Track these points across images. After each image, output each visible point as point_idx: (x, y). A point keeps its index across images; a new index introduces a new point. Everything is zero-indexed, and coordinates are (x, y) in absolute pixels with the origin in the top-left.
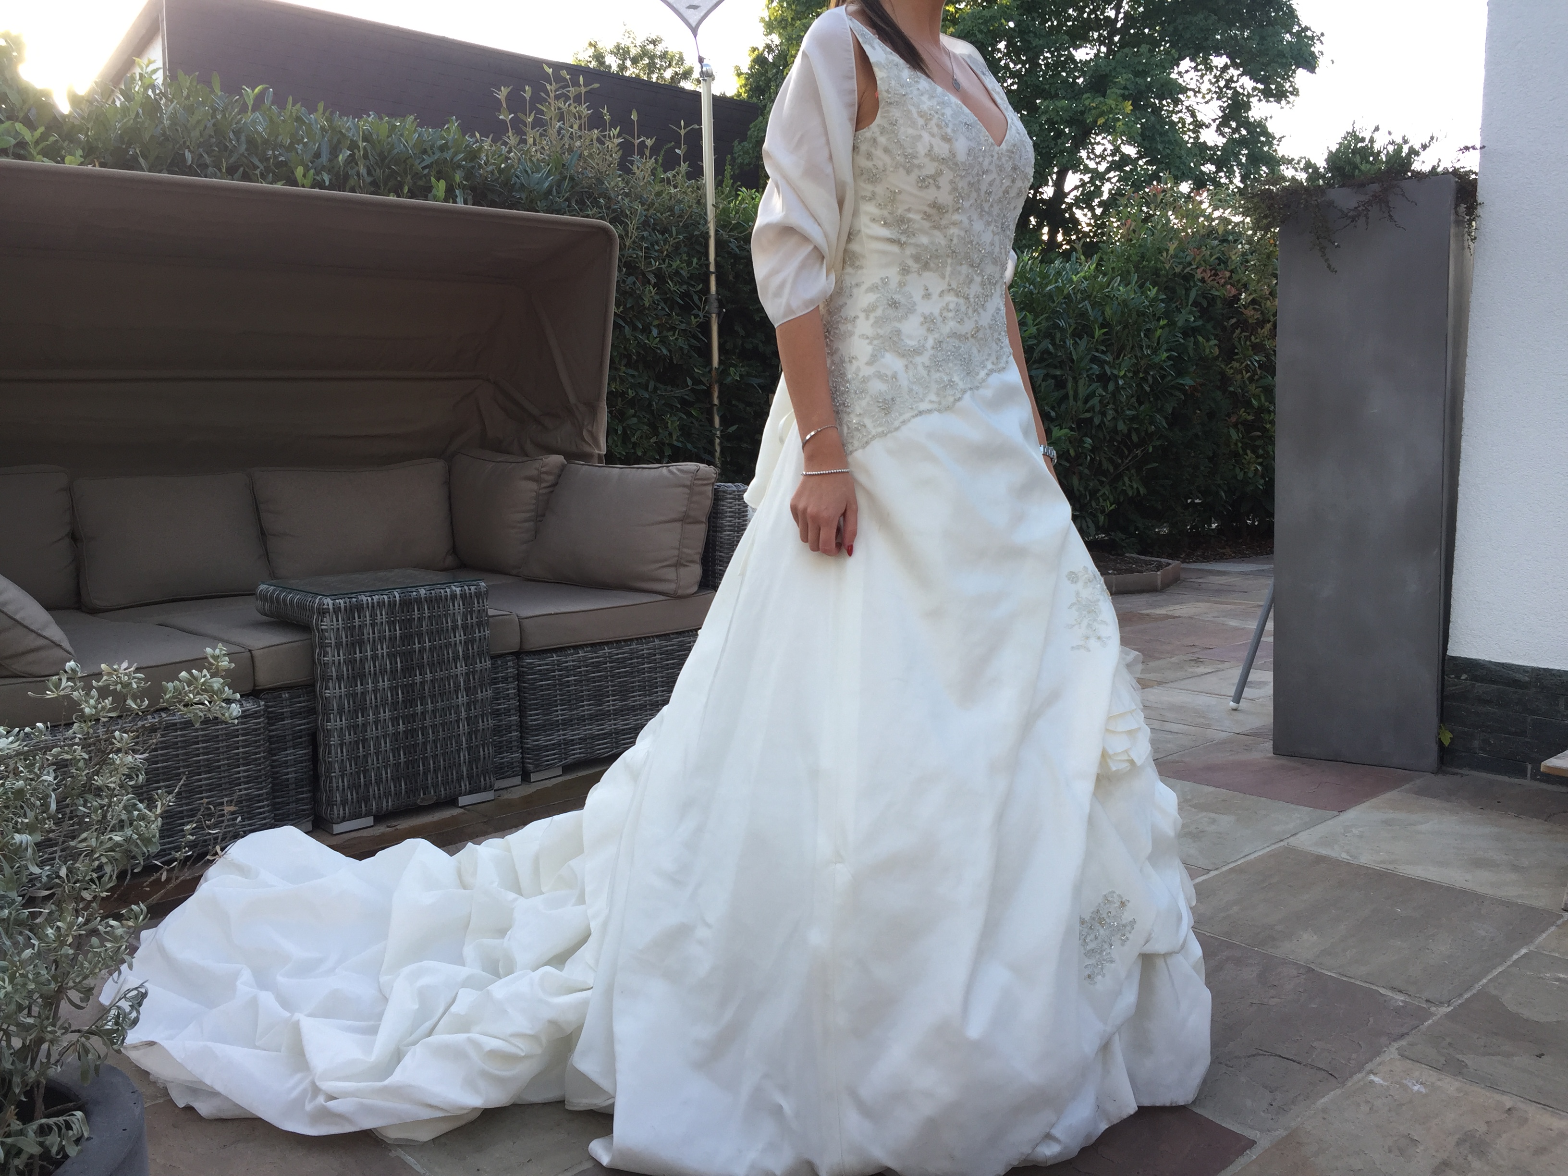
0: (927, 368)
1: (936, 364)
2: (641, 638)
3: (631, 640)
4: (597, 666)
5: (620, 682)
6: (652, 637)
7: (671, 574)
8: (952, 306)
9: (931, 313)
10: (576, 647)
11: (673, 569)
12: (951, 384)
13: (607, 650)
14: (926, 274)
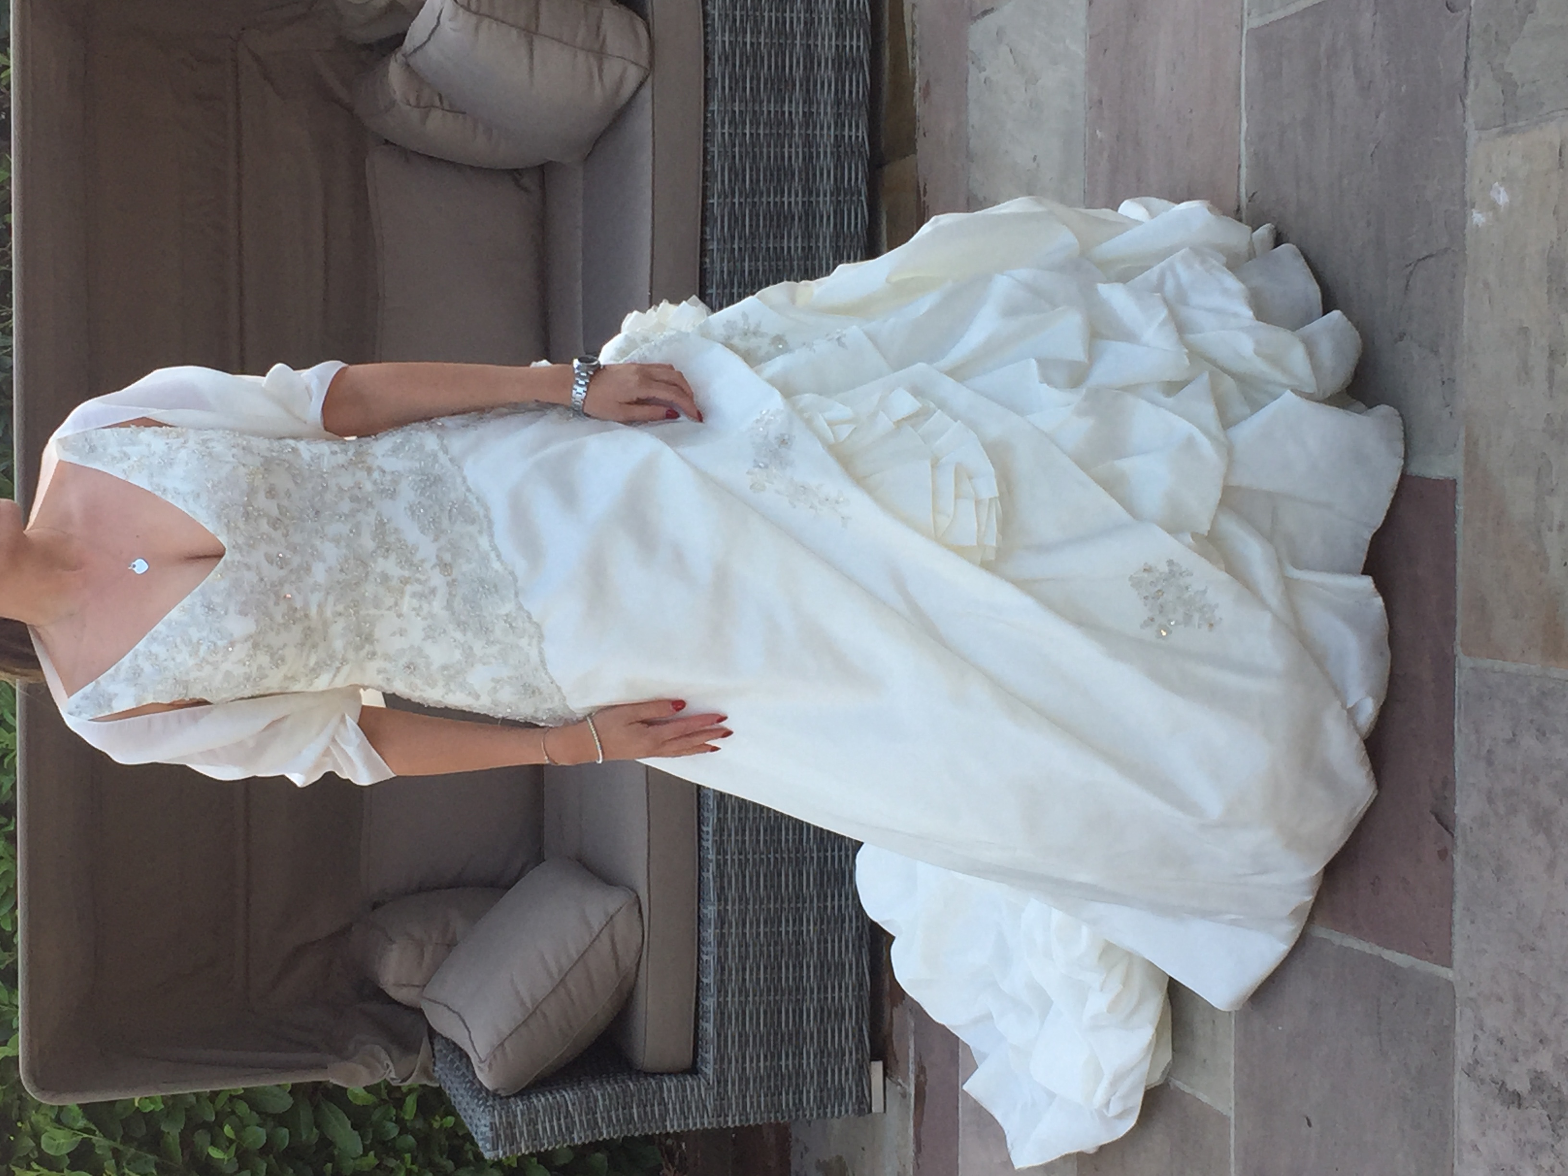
0: (489, 643)
1: (484, 630)
2: (705, 134)
3: (706, 151)
4: (735, 219)
5: (765, 180)
6: (706, 111)
7: (613, 68)
8: (415, 603)
9: (424, 629)
10: (703, 253)
11: (606, 66)
12: (508, 619)
13: (715, 201)
14: (377, 634)
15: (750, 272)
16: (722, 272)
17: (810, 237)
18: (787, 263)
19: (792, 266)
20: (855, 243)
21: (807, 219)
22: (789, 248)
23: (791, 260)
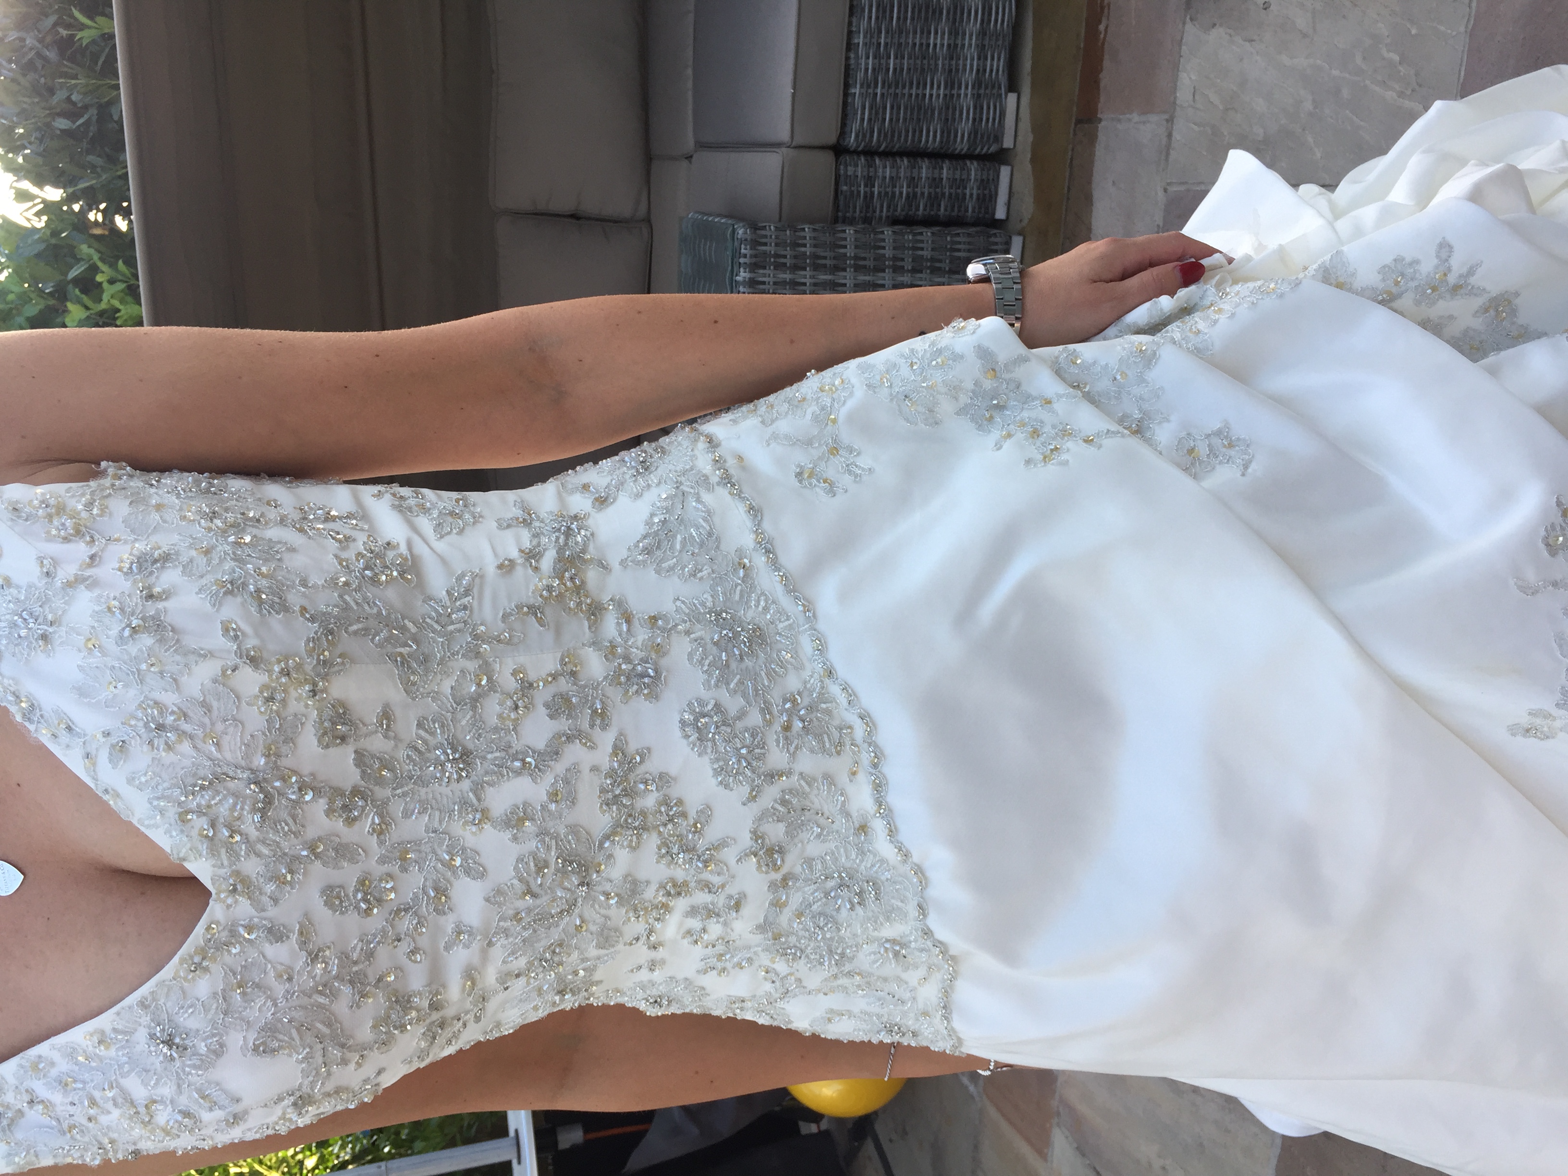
4: (883, 9)
10: (849, 46)
15: (895, 69)
16: (867, 69)
17: (957, 34)
18: (932, 62)
19: (936, 65)
20: (1000, 42)
21: (955, 13)
22: (935, 45)
23: (937, 59)
